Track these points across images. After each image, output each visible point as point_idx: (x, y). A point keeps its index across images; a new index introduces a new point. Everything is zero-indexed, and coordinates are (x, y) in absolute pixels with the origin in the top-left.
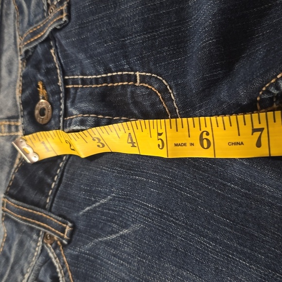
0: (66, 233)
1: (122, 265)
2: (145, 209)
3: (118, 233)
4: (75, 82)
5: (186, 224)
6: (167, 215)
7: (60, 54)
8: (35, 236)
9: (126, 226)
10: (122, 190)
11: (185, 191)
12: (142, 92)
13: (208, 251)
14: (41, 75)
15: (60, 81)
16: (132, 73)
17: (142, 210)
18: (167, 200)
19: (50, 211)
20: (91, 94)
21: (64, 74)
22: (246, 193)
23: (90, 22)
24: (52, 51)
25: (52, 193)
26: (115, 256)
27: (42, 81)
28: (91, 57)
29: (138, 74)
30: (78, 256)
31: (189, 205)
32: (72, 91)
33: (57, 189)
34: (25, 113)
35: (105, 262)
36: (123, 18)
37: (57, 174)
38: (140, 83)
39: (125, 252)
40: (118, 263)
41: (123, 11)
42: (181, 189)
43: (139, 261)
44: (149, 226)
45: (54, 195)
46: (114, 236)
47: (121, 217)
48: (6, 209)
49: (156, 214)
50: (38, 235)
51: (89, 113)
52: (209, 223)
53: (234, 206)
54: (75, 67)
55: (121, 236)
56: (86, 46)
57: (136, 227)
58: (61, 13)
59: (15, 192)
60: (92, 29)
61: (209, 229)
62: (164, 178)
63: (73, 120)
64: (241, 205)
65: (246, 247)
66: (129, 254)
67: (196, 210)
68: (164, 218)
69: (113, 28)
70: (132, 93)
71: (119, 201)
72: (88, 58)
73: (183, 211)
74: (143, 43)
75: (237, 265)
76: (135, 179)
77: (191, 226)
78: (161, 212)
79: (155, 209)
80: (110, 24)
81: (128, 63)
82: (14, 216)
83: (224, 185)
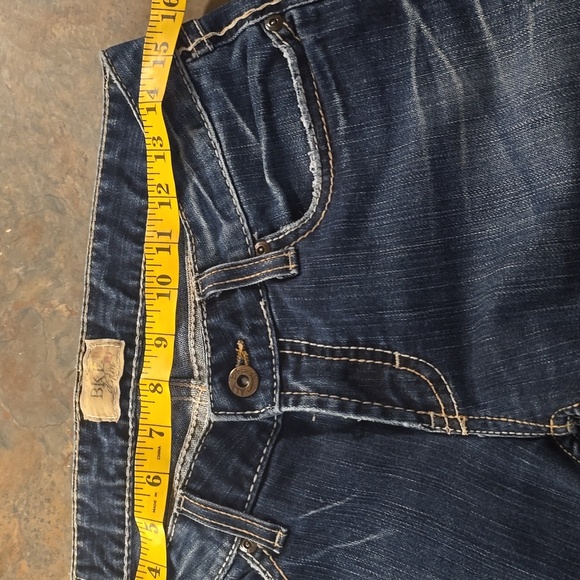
0: (277, 540)
1: (371, 575)
2: (401, 512)
3: (362, 539)
4: (294, 347)
5: (455, 530)
6: (432, 519)
7: (273, 310)
8: (226, 544)
9: (374, 532)
10: (368, 489)
11: (456, 494)
12: (407, 378)
13: (481, 560)
14: (244, 333)
15: (271, 343)
16: (389, 352)
17: (396, 513)
18: (431, 503)
19: (251, 513)
20: (328, 369)
21: (278, 335)
22: (528, 499)
23: (332, 282)
24: (262, 304)
25: (254, 489)
26: (359, 564)
27: (244, 340)
28: (332, 325)
29: (397, 354)
30: (303, 568)
31: (460, 509)
32: (291, 359)
33: (262, 484)
34: (216, 380)
35: (344, 572)
36: (380, 287)
37: (260, 464)
38: (400, 366)
39: (374, 560)
40: (365, 572)
41: (378, 278)
42: (451, 492)
43: (394, 571)
44: (407, 531)
45: (259, 491)
46: (357, 543)
47: (363, 520)
48: (182, 508)
49: (417, 519)
50: (232, 542)
51: (329, 392)
52: (483, 529)
53: (514, 512)
54: (297, 329)
55: (368, 542)
56: (326, 311)
57: (390, 532)
58: (286, 261)
59: (199, 488)
60: (337, 293)
61: (483, 536)
62: (429, 478)
63: (303, 398)
64: (522, 511)
65: (525, 554)
66: (380, 563)
67: (468, 514)
68: (428, 523)
69: (366, 297)
70: (391, 376)
71: (361, 502)
72: (326, 325)
73: (451, 515)
74: (408, 321)
75: (515, 574)
76: (388, 477)
77: (462, 532)
78: (422, 516)
79: (415, 513)
80: (360, 290)
81: (386, 340)
82: (198, 518)
83: (503, 489)
